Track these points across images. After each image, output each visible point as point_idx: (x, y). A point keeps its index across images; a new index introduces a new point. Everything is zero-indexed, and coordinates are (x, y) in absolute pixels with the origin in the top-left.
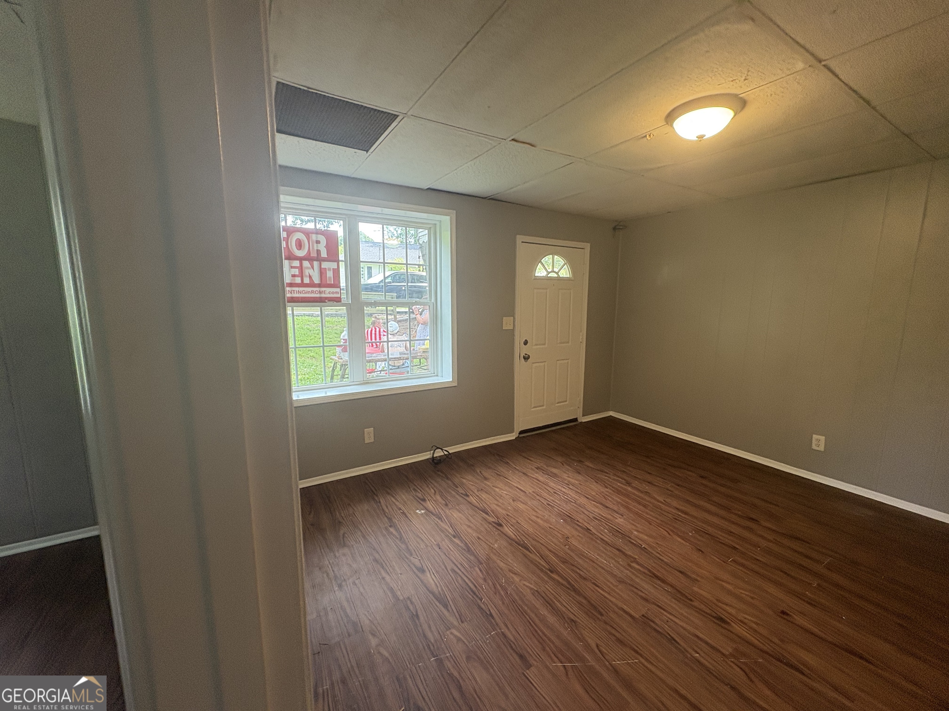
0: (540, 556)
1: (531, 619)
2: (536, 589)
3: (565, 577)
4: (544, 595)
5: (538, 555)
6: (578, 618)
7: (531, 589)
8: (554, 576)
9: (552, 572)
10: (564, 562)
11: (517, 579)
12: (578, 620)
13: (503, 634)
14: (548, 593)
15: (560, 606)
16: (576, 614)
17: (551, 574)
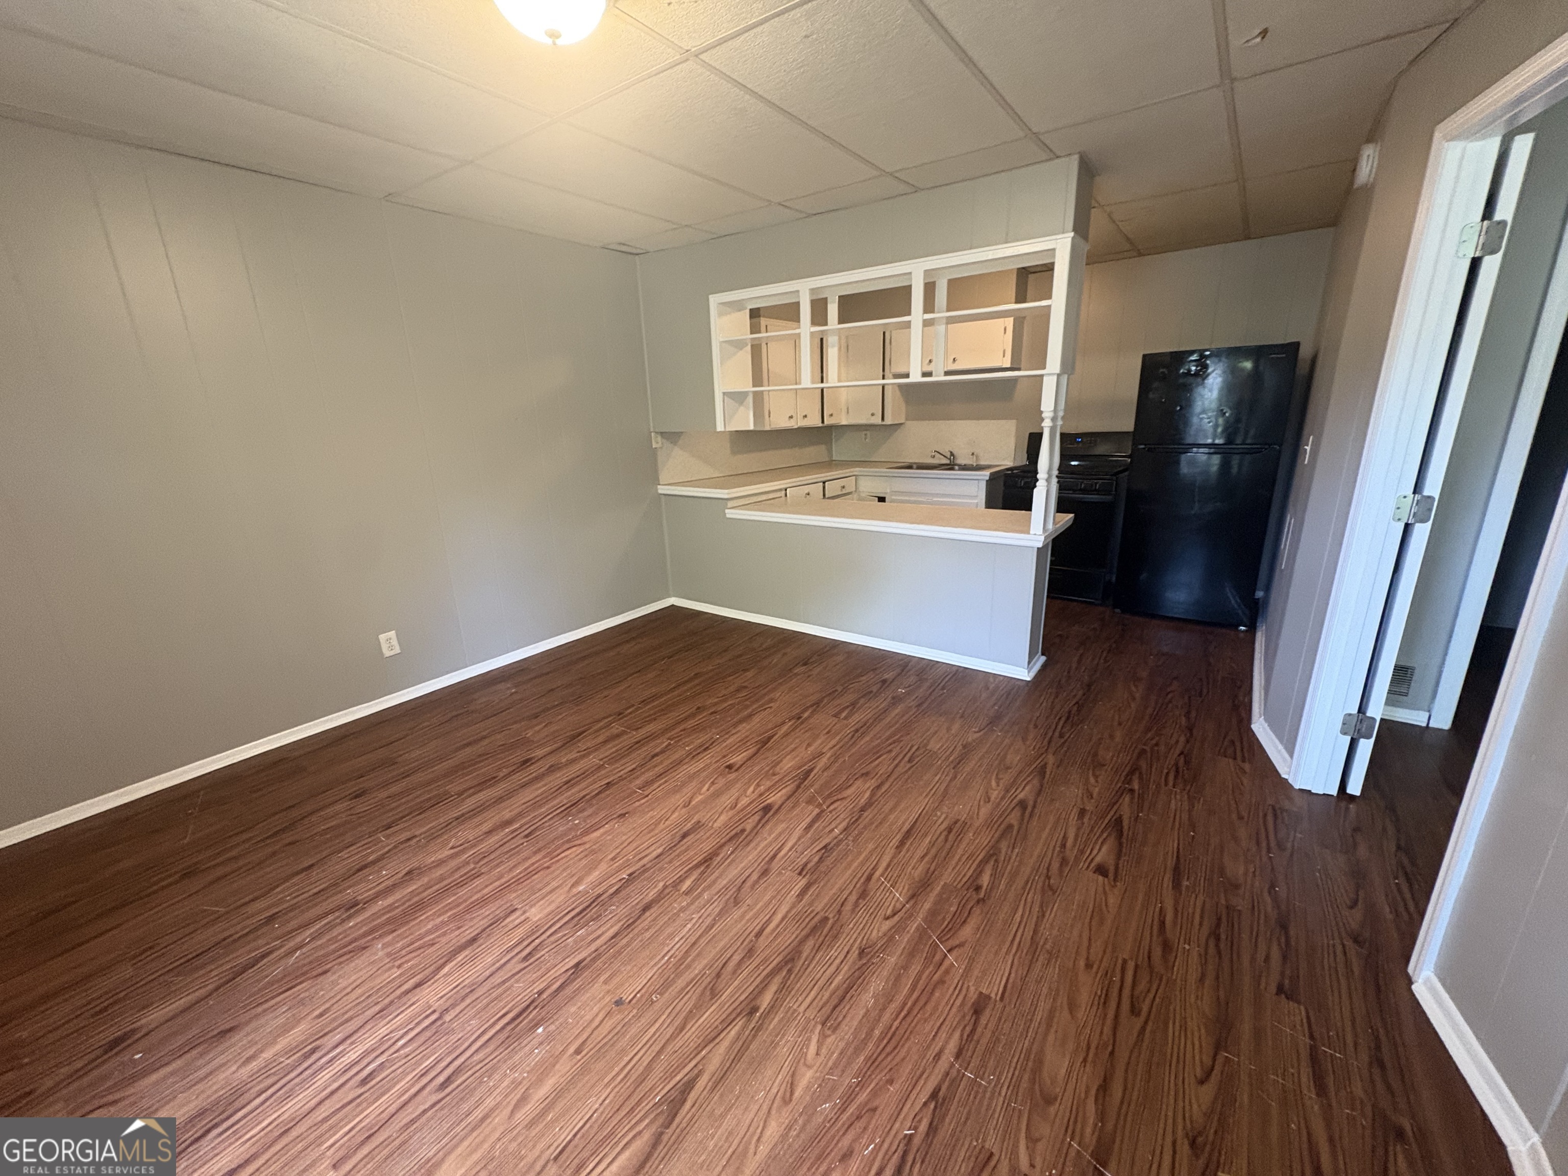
0: (712, 1045)
1: (897, 1016)
2: (819, 1027)
3: (761, 982)
4: (827, 1009)
5: (704, 1053)
6: (852, 946)
7: (823, 1037)
8: (766, 1001)
9: (754, 1010)
10: (713, 992)
11: (806, 1077)
12: (856, 945)
13: (958, 1055)
14: (818, 1003)
15: (840, 977)
16: (846, 950)
17: (761, 1010)
